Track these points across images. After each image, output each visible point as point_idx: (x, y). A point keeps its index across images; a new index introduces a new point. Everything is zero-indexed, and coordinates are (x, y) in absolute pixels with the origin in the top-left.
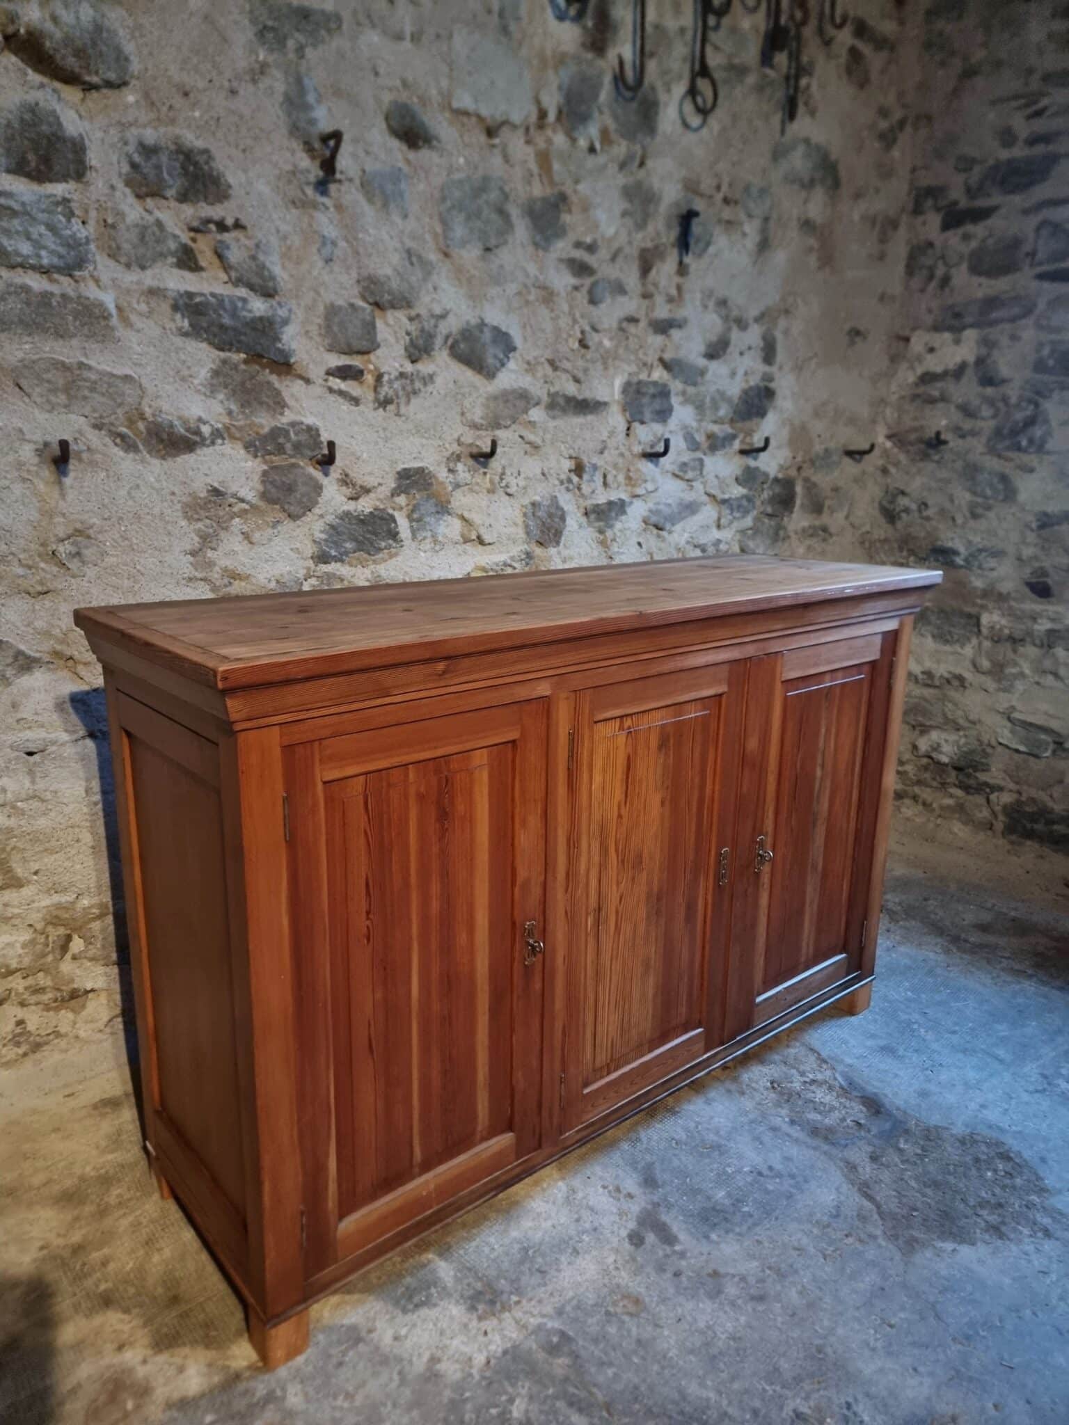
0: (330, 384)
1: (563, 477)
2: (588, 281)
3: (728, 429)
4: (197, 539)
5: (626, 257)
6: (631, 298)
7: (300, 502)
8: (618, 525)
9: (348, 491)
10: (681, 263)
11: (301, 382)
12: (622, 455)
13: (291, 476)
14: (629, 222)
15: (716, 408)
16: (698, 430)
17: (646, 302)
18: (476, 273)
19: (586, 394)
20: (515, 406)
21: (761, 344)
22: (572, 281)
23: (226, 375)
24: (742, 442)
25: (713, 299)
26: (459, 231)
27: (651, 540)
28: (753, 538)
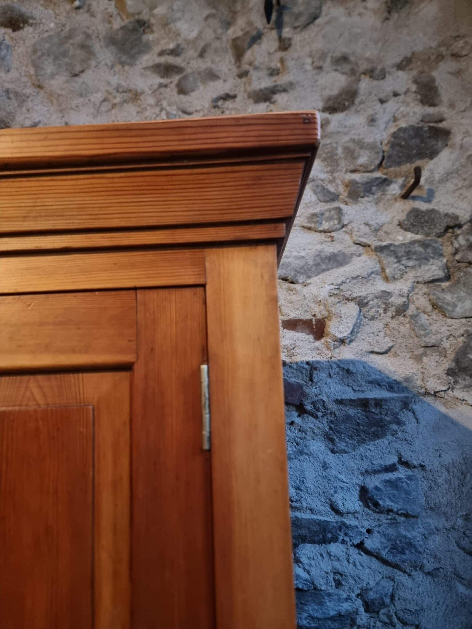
2: (176, 79)
3: (377, 175)
5: (216, 51)
6: (225, 81)
10: (281, 39)
14: (215, 23)
15: (350, 154)
16: (330, 182)
17: (244, 79)
18: (63, 93)
21: (414, 88)
22: (158, 80)
25: (328, 60)
26: (49, 68)
28: (449, 290)
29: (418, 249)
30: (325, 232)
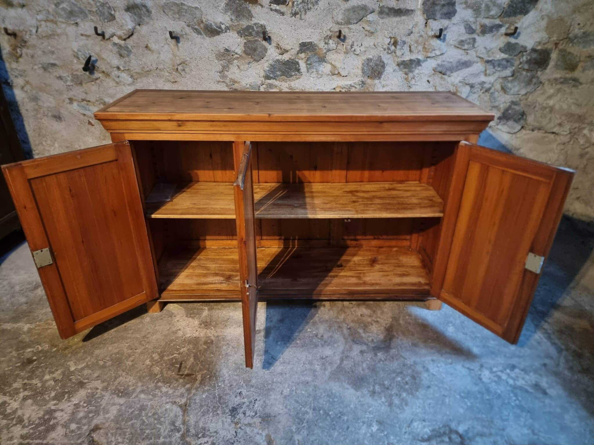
0: (272, 7)
1: (385, 47)
3: (497, 22)
4: (221, 67)
7: (258, 55)
8: (417, 71)
9: (278, 51)
11: (260, 7)
12: (421, 36)
13: (255, 45)
15: (488, 8)
16: (474, 23)
19: (402, 6)
20: (358, 14)
23: (231, 5)
24: (508, 28)
27: (437, 79)
28: (512, 81)
29: (504, 63)
30: (465, 50)
